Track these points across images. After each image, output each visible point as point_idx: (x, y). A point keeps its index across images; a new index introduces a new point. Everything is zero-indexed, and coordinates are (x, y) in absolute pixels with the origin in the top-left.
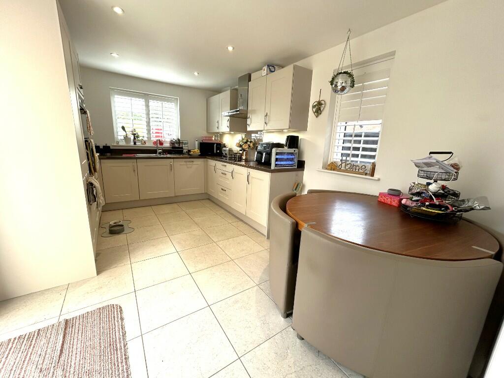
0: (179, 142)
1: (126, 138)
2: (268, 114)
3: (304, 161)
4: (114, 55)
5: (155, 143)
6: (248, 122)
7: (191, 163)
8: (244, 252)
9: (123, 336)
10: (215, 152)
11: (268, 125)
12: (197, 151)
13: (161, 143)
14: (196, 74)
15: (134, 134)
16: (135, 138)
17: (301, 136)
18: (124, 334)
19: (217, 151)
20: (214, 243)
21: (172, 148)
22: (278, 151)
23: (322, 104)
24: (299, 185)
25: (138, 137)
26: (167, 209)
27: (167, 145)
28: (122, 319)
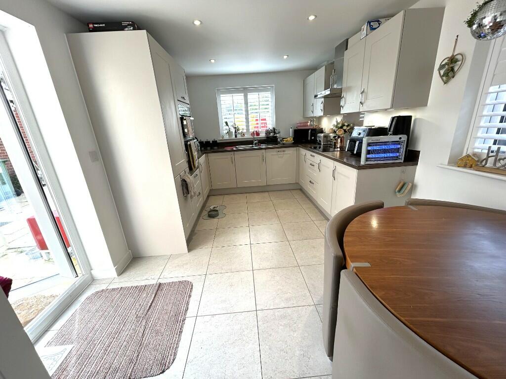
0: (274, 131)
1: (229, 133)
2: (366, 90)
3: (419, 152)
4: (213, 61)
5: (253, 134)
6: (342, 103)
7: (283, 153)
8: (314, 260)
9: (185, 311)
10: (309, 138)
11: (364, 105)
12: (290, 139)
13: (258, 134)
14: (285, 57)
15: (235, 128)
16: (236, 132)
17: (415, 114)
18: (187, 310)
19: (311, 138)
20: (287, 243)
21: (267, 137)
22: (370, 141)
23: (457, 61)
24: (406, 186)
25: (238, 130)
26: (257, 197)
27: (263, 135)
28: (190, 296)
